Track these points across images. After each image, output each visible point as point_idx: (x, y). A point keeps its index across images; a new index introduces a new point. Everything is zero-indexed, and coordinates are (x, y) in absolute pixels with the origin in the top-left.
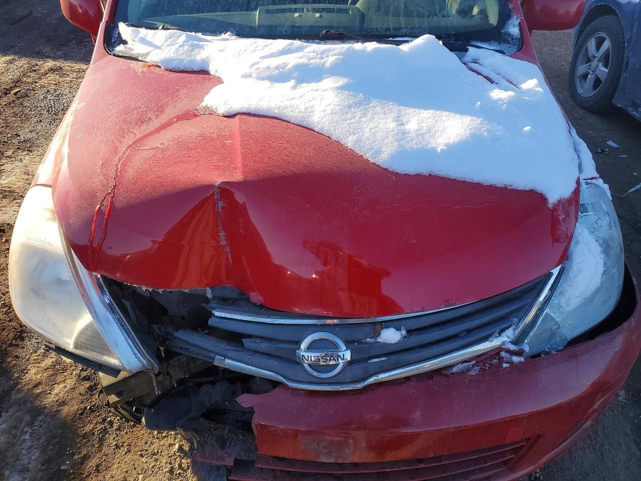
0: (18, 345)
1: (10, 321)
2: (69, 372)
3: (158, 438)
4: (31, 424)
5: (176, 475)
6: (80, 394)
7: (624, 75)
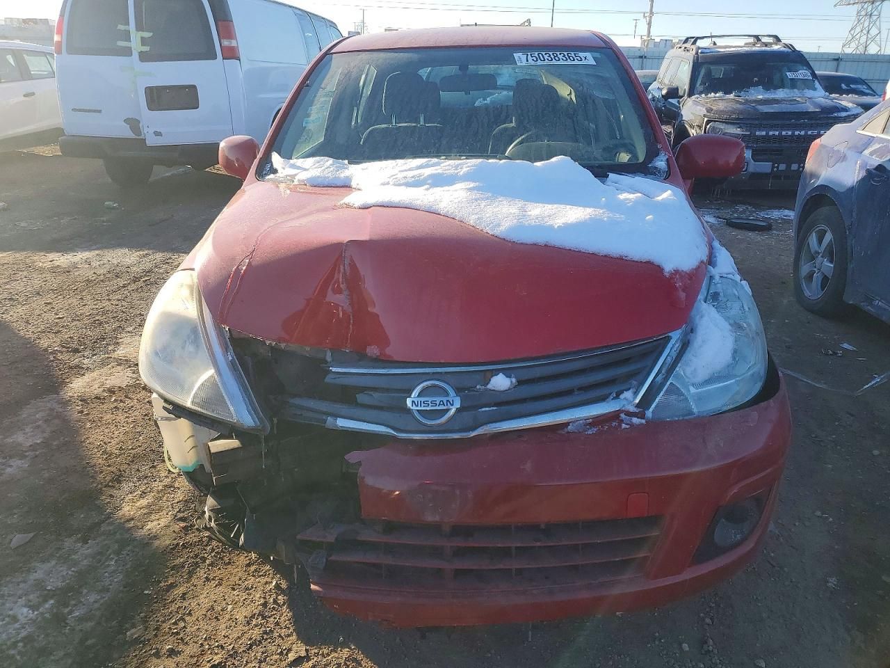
0: (114, 487)
1: (109, 466)
2: (165, 512)
3: (253, 576)
4: (118, 553)
5: (270, 609)
6: (174, 531)
7: (851, 266)
